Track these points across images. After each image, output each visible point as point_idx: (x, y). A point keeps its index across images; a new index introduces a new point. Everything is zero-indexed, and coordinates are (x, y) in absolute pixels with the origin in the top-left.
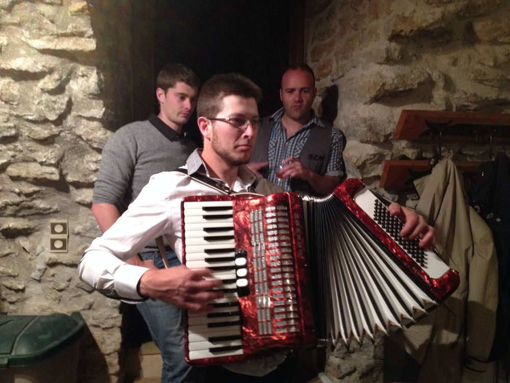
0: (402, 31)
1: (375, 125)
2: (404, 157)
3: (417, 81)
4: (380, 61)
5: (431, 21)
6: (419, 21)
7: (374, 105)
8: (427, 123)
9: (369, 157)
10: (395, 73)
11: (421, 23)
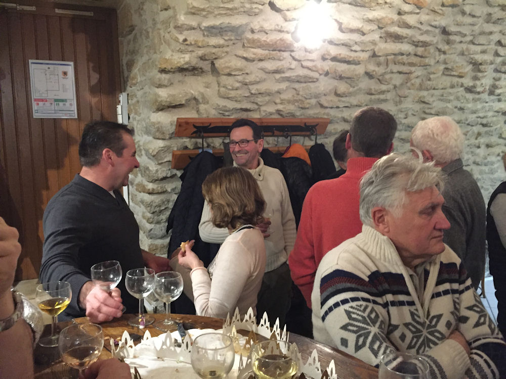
0: (165, 68)
1: (161, 127)
2: (186, 148)
3: (185, 98)
4: (156, 86)
5: (183, 63)
6: (176, 62)
7: (160, 113)
8: (195, 127)
9: (160, 149)
10: (167, 94)
11: (177, 64)
